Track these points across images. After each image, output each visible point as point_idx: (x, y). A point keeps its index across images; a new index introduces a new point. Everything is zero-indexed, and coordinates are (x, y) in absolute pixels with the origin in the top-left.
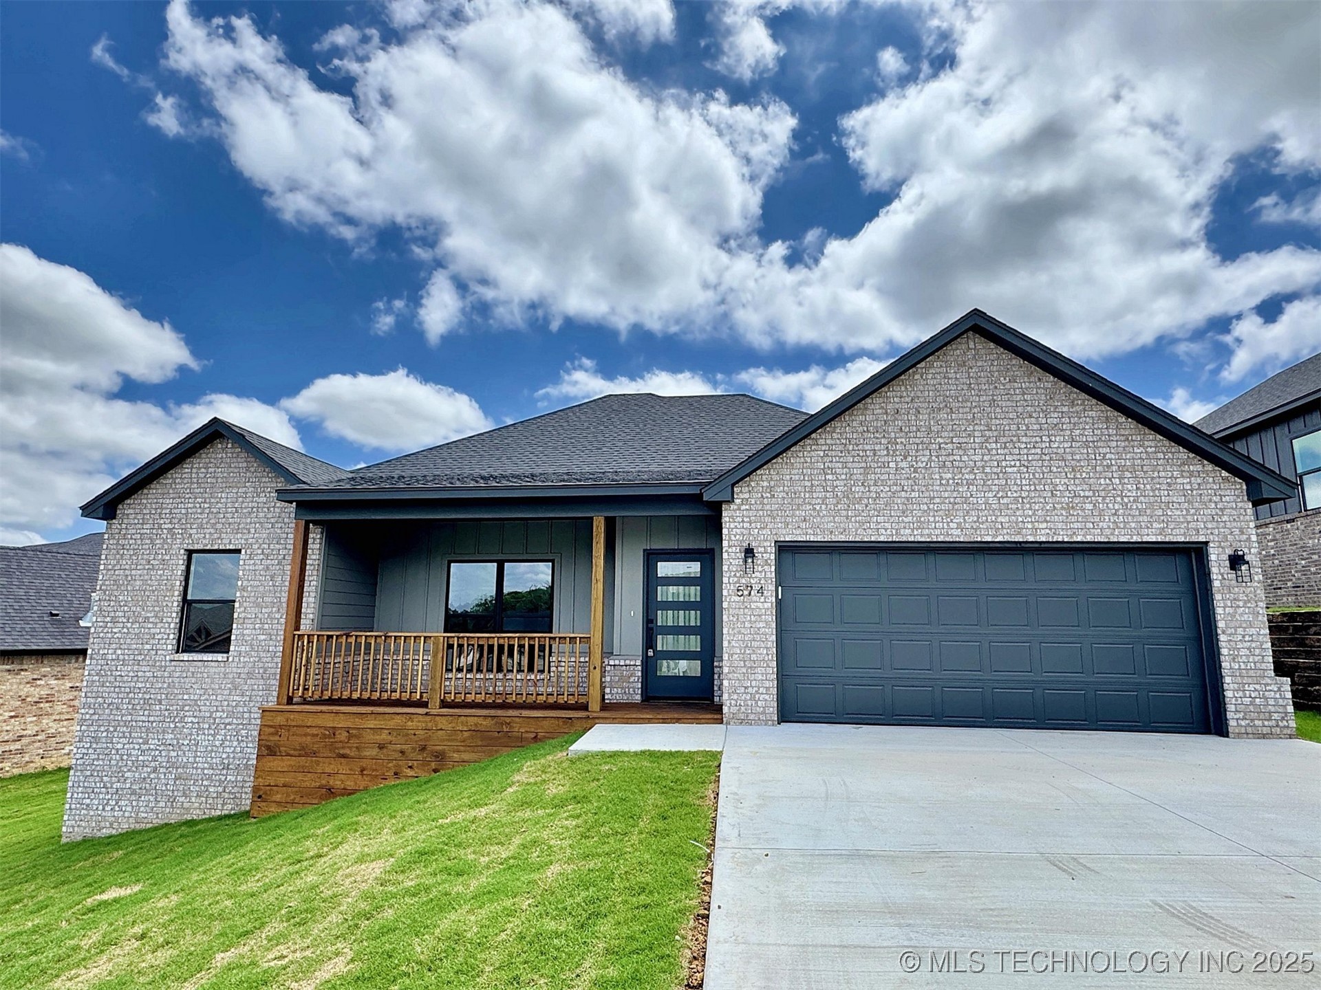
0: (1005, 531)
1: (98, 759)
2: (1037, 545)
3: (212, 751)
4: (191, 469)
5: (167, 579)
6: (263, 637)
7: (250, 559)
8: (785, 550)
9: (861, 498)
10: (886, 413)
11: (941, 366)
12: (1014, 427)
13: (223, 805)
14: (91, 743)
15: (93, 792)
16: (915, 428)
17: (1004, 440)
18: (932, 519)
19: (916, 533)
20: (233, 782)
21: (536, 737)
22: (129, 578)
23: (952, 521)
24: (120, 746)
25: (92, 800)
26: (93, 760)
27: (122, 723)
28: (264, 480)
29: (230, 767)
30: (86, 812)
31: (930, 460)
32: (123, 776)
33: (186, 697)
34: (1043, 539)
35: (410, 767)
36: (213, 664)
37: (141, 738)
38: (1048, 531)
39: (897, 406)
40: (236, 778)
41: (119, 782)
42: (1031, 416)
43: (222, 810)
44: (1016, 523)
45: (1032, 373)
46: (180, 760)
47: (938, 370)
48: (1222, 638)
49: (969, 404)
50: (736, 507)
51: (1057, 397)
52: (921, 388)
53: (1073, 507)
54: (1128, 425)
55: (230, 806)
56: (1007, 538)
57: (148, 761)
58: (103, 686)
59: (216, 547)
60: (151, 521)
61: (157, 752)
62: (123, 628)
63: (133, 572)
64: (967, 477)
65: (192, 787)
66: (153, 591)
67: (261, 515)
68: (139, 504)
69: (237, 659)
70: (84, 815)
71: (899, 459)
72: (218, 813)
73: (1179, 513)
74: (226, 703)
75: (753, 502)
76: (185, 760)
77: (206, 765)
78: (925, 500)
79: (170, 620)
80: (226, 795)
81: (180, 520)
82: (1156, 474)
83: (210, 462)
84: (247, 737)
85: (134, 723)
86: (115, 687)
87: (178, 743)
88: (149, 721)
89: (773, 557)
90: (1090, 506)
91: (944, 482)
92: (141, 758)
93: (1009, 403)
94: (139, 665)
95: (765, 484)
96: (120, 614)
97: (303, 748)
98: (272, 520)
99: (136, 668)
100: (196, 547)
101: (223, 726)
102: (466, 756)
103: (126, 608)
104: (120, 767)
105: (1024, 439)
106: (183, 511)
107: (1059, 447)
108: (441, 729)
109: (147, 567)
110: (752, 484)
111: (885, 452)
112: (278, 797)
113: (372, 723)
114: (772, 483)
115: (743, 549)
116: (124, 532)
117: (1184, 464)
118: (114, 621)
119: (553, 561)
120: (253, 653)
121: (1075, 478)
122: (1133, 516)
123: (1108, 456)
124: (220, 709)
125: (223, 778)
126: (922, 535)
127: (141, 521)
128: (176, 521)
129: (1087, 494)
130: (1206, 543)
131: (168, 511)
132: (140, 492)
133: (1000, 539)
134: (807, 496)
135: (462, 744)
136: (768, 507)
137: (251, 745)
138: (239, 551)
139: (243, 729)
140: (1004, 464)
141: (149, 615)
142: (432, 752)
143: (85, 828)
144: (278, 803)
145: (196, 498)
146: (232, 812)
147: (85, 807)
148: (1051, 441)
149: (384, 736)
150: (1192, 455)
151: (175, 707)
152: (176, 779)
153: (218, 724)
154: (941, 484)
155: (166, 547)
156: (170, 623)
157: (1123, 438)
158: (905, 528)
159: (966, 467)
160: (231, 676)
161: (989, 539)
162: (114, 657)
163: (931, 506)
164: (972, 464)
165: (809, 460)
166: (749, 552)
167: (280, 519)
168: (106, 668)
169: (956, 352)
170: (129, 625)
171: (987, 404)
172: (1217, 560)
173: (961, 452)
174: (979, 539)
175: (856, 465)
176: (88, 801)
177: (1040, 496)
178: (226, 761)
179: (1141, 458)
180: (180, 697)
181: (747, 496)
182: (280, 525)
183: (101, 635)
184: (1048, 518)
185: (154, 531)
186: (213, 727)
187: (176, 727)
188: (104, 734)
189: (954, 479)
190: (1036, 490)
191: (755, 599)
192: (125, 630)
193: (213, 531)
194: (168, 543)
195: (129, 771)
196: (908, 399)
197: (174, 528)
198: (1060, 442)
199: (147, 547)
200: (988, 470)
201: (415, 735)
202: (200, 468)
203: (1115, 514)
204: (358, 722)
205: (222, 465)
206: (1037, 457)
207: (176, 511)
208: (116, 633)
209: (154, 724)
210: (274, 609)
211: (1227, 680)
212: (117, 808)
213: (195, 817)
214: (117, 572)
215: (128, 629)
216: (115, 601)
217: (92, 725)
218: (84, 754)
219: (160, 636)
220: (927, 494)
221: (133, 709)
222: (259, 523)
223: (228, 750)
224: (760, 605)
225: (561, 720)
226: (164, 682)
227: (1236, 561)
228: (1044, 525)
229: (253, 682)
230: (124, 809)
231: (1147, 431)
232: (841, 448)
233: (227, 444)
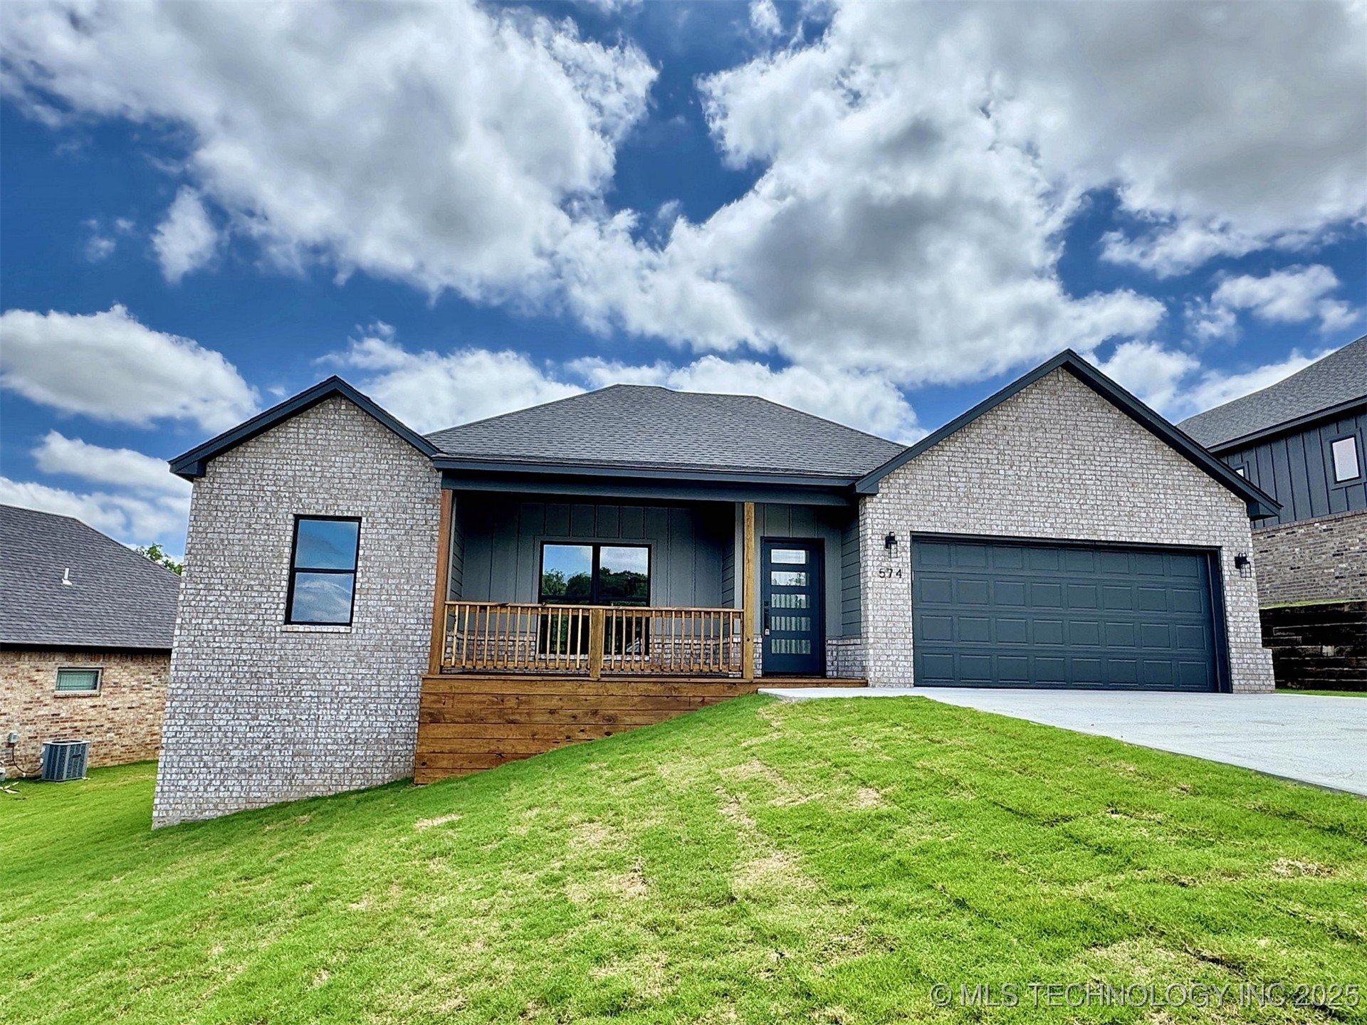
0: (1085, 532)
1: (195, 737)
2: (1106, 544)
3: (336, 726)
4: (298, 428)
5: (273, 546)
6: (390, 609)
7: (372, 527)
8: (918, 539)
9: (978, 499)
10: (997, 428)
11: (1038, 393)
12: (1091, 448)
13: (351, 780)
14: (185, 719)
15: (191, 772)
16: (1018, 443)
17: (1083, 458)
18: (1032, 519)
19: (1020, 529)
20: (362, 757)
21: (703, 701)
22: (226, 542)
23: (1046, 521)
24: (221, 723)
25: (190, 780)
26: (190, 738)
27: (224, 698)
28: (385, 446)
29: (359, 741)
30: (182, 794)
31: (1030, 471)
32: (228, 754)
33: (302, 670)
34: (1112, 539)
35: (582, 731)
36: (333, 635)
37: (249, 713)
38: (1115, 533)
39: (1005, 423)
40: (365, 753)
41: (223, 761)
42: (1103, 441)
43: (349, 786)
44: (1093, 525)
45: (1104, 405)
46: (298, 735)
47: (1036, 396)
48: (1230, 619)
49: (1058, 426)
50: (877, 500)
51: (1122, 426)
52: (1023, 410)
53: (1132, 515)
54: (1170, 452)
55: (359, 782)
56: (1086, 537)
57: (259, 737)
58: (198, 659)
59: (331, 513)
60: (250, 482)
61: (270, 729)
62: (221, 595)
63: (231, 536)
64: (1057, 485)
65: (313, 764)
66: (257, 558)
67: (383, 482)
68: (234, 463)
69: (361, 631)
70: (181, 798)
71: (1007, 467)
72: (346, 789)
73: (1203, 523)
74: (350, 676)
75: (892, 496)
76: (304, 735)
77: (329, 741)
78: (1027, 503)
79: (278, 589)
80: (355, 771)
81: (286, 483)
82: (1188, 493)
83: (320, 423)
84: (376, 711)
85: (239, 698)
86: (213, 660)
87: (295, 718)
88: (257, 696)
89: (909, 544)
90: (1144, 515)
91: (1040, 489)
92: (249, 735)
93: (1087, 428)
94: (242, 636)
95: (902, 481)
96: (216, 581)
97: (469, 715)
98: (397, 489)
99: (238, 639)
100: (307, 512)
101: (347, 700)
102: (637, 719)
103: (223, 575)
104: (225, 745)
105: (1098, 458)
106: (290, 473)
107: (1122, 467)
108: (612, 695)
109: (247, 531)
110: (891, 481)
111: (996, 461)
112: (444, 764)
113: (542, 690)
114: (907, 481)
115: (884, 537)
116: (216, 491)
117: (1206, 486)
118: (209, 588)
119: (649, 547)
120: (380, 625)
121: (1134, 492)
122: (1173, 524)
123: (1157, 476)
124: (343, 682)
125: (350, 754)
126: (1024, 532)
127: (238, 481)
128: (282, 483)
129: (1142, 505)
130: (1221, 547)
131: (271, 472)
132: (235, 449)
133: (1081, 537)
134: (936, 493)
135: (634, 708)
136: (904, 502)
137: (381, 719)
138: (359, 519)
139: (371, 703)
140: (1084, 477)
141: (252, 583)
142: (604, 717)
143: (182, 811)
144: (445, 770)
145: (304, 460)
146: (363, 787)
147: (181, 789)
148: (1117, 461)
149: (555, 703)
150: (1212, 480)
151: (289, 681)
152: (294, 756)
153: (342, 698)
154: (1038, 491)
155: (270, 510)
156: (279, 592)
157: (1166, 463)
158: (1012, 525)
159: (1057, 478)
160: (355, 648)
161: (1073, 537)
162: (210, 627)
163: (1031, 508)
164: (1061, 475)
165: (936, 463)
166: (890, 540)
167: (406, 489)
168: (202, 639)
169: (1049, 383)
170: (228, 593)
171: (1071, 427)
172: (1227, 559)
173: (1053, 466)
174: (1066, 537)
175: (974, 470)
176: (185, 782)
177: (1109, 505)
178: (353, 736)
179: (1178, 480)
180: (295, 670)
181: (886, 491)
182: (405, 494)
183: (193, 603)
184: (1115, 523)
185: (255, 493)
186: (336, 701)
187: (291, 701)
188: (202, 710)
189: (1047, 487)
190: (1107, 500)
191: (894, 580)
192: (223, 598)
193: (326, 496)
194: (272, 507)
195: (235, 748)
196: (1014, 419)
197: (279, 491)
198: (1124, 463)
199: (247, 509)
200: (1072, 481)
201: (586, 700)
202: (307, 429)
203: (1160, 522)
204: (527, 689)
205: (335, 427)
206: (1107, 473)
207: (281, 473)
208: (211, 601)
209: (265, 699)
210: (402, 581)
211: (1233, 650)
212: (222, 788)
213: (318, 794)
214: (209, 535)
215: (227, 598)
216: (209, 567)
217: (186, 700)
218: (176, 732)
219: (267, 606)
220: (1027, 498)
221: (237, 683)
222: (382, 491)
223: (354, 724)
224: (899, 586)
225: (726, 685)
226: (275, 655)
227: (1240, 562)
228: (1113, 528)
229: (381, 654)
230: (231, 789)
231: (1182, 458)
232: (962, 455)
233: (341, 404)
